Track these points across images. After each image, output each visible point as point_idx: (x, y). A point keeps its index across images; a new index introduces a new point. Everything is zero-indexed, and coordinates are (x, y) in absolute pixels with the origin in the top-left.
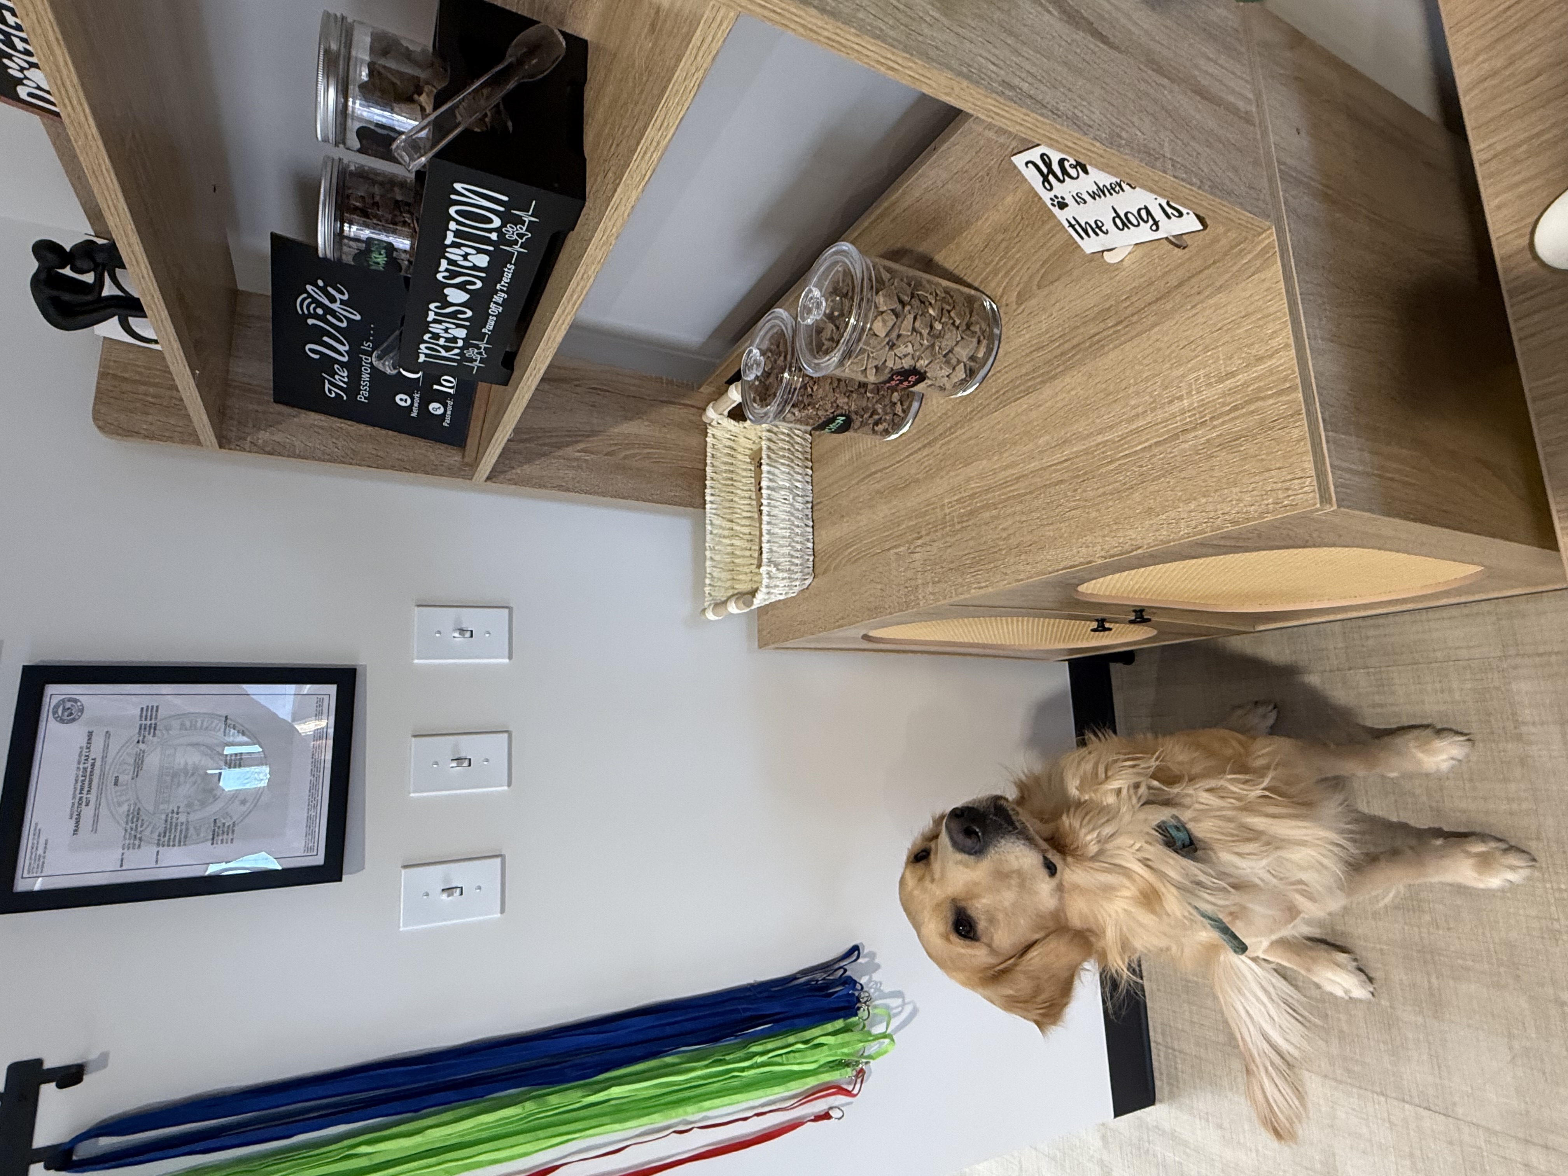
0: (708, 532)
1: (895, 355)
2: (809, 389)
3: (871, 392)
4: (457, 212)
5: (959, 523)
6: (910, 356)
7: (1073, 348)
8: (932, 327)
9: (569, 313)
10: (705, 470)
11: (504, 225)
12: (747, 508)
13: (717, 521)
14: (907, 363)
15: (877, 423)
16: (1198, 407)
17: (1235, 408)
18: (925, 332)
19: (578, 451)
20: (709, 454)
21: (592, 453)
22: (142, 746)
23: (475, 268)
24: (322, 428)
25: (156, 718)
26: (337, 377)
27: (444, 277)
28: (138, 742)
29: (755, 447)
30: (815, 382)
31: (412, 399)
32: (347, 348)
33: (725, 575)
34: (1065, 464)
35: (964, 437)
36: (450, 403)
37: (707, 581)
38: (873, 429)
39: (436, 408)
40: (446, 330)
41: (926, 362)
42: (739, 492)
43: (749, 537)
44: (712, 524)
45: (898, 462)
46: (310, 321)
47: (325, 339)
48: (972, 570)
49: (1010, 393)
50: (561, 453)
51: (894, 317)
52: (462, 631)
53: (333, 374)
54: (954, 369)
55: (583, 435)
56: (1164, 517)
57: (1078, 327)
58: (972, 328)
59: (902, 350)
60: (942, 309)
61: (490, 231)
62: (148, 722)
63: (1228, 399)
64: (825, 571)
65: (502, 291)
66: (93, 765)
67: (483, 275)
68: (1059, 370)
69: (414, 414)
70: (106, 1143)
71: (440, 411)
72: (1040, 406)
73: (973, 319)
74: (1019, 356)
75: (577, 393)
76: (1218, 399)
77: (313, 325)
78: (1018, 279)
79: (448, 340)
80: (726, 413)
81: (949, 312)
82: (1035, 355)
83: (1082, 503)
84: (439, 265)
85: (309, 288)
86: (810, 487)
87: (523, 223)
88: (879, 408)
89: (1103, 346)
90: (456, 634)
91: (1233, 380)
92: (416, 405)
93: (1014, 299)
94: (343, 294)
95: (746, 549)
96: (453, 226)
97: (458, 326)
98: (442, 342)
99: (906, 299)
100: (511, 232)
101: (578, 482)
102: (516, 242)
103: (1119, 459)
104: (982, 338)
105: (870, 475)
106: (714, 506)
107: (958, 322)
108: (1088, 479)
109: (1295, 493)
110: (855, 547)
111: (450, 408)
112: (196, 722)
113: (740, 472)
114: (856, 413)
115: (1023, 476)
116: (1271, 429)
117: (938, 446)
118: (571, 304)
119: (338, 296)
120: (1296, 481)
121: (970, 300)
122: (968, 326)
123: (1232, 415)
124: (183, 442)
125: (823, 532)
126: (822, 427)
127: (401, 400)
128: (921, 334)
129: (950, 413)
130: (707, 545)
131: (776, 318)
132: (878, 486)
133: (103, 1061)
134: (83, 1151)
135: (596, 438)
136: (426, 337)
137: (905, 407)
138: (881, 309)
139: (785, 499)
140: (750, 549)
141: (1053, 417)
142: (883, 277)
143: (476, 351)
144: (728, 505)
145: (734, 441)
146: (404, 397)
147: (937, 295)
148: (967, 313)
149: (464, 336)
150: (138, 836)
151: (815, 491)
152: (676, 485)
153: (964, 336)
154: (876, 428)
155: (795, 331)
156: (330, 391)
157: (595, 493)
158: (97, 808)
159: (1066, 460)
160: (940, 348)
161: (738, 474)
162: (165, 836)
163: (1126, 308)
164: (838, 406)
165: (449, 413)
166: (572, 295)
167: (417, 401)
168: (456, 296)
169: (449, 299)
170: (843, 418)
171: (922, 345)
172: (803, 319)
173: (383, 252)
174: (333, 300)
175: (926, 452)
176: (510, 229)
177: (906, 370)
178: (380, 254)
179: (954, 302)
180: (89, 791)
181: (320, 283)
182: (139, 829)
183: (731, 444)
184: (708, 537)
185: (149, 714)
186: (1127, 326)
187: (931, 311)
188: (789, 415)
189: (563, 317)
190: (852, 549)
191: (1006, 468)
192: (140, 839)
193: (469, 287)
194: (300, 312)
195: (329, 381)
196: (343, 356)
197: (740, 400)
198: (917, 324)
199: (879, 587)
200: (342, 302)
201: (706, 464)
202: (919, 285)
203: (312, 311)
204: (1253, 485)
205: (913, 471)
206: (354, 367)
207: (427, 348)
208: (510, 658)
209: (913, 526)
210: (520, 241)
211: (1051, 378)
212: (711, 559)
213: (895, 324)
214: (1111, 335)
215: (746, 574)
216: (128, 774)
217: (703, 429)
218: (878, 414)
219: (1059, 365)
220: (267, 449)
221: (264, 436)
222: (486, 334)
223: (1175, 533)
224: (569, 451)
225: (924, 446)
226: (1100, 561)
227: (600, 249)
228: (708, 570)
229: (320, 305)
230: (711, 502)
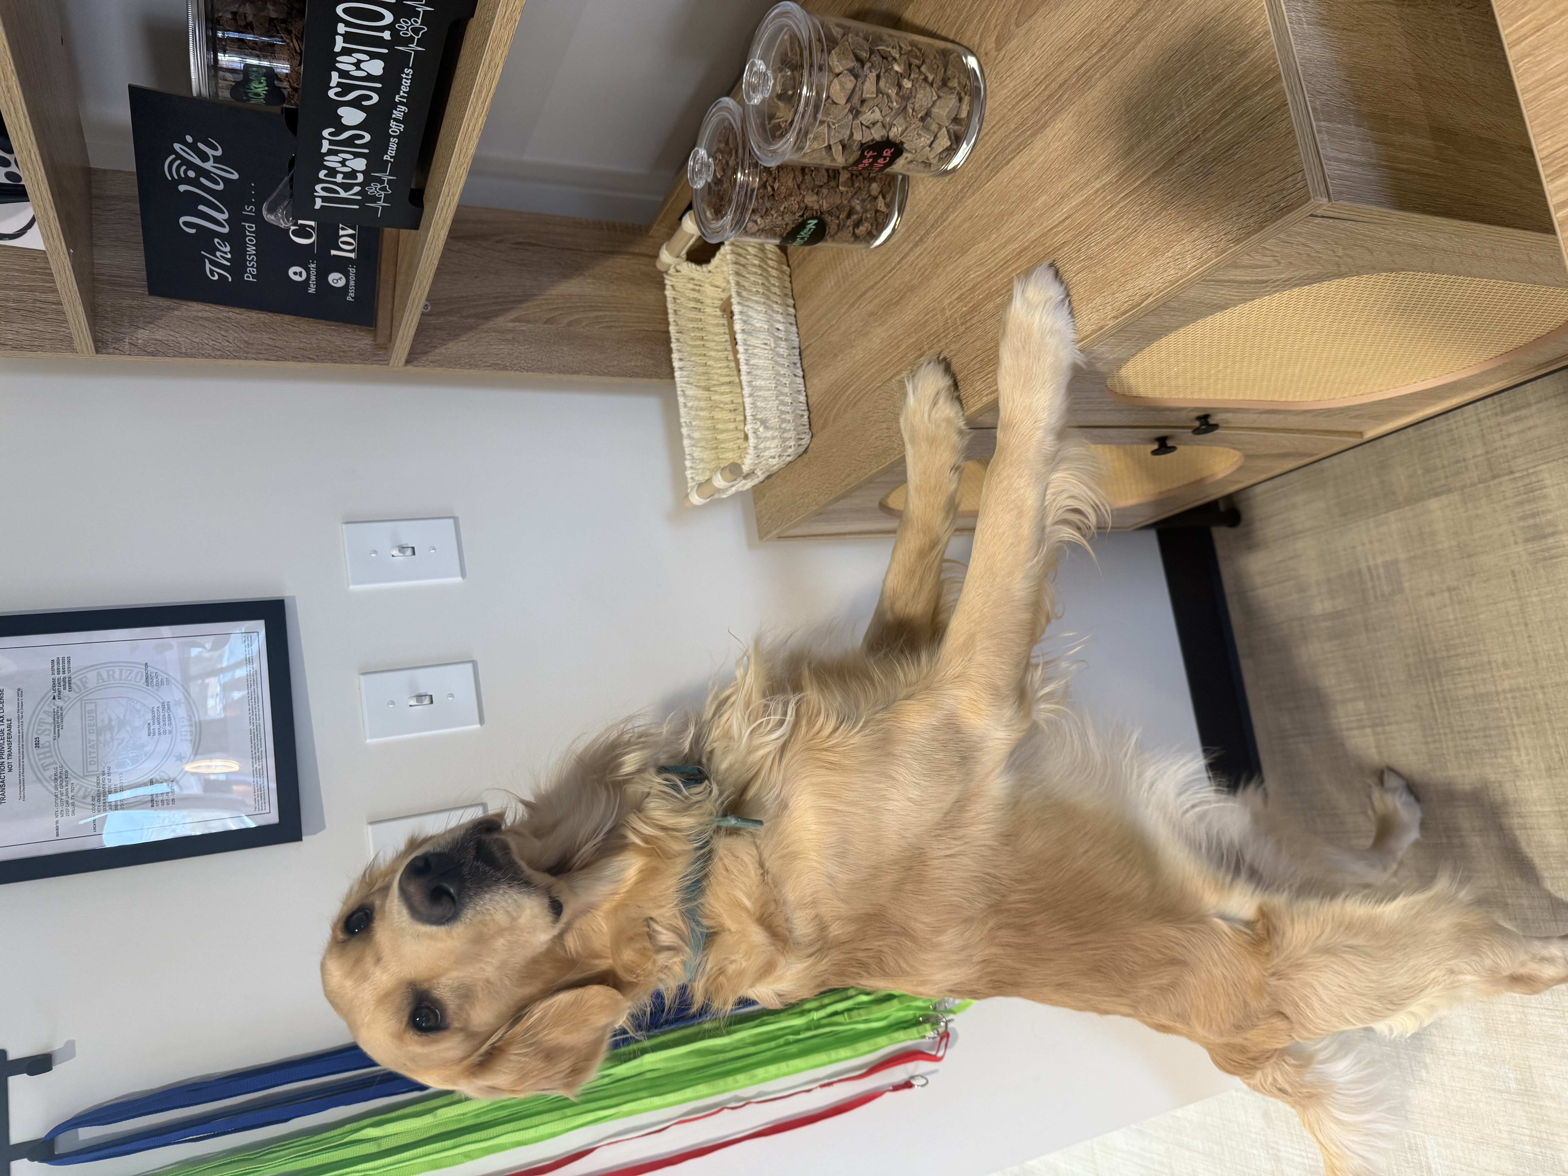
0: (681, 405)
1: (862, 124)
2: (769, 188)
3: (845, 185)
4: (345, 11)
5: (962, 324)
6: (879, 124)
7: (1060, 86)
8: (900, 86)
9: (480, 115)
10: (668, 332)
11: (396, 20)
12: (725, 371)
13: (691, 392)
14: (877, 134)
15: (857, 225)
16: (1190, 122)
17: (1225, 115)
18: (893, 92)
19: (513, 321)
20: (670, 311)
21: (529, 322)
22: (59, 702)
23: (370, 78)
24: (207, 319)
25: (69, 671)
26: (218, 254)
27: (336, 94)
28: (54, 698)
29: (724, 296)
30: (775, 179)
31: (308, 271)
32: (226, 216)
33: (706, 455)
34: (1067, 222)
35: (958, 221)
36: (352, 271)
37: (688, 464)
38: (854, 233)
39: (336, 279)
40: (343, 163)
41: (900, 129)
42: (713, 353)
43: (731, 407)
44: (684, 395)
45: (890, 272)
46: (182, 188)
47: (201, 207)
48: (981, 375)
49: (1000, 157)
50: (490, 325)
51: (852, 78)
52: (402, 549)
53: (213, 250)
54: (935, 137)
55: (514, 302)
56: (1170, 254)
57: (1062, 62)
58: (950, 84)
59: (868, 116)
60: (910, 65)
61: (382, 29)
62: (62, 676)
63: (1218, 106)
64: (824, 427)
65: (401, 103)
66: (9, 726)
67: (379, 85)
68: (1048, 116)
69: (312, 290)
70: (88, 1134)
71: (341, 283)
72: (1034, 162)
73: (949, 73)
74: (1005, 111)
75: (500, 251)
76: (1208, 108)
77: (186, 191)
78: (994, 21)
79: (346, 175)
80: (683, 253)
81: (919, 67)
82: (1023, 105)
83: (1087, 263)
84: (330, 78)
85: (177, 146)
86: (794, 329)
87: (417, 14)
88: (857, 204)
89: (1090, 78)
90: (395, 552)
91: (1219, 84)
92: (313, 278)
93: (993, 45)
94: (216, 149)
95: (729, 421)
96: (341, 28)
97: (356, 155)
98: (339, 178)
99: (864, 55)
100: (406, 27)
101: (517, 358)
102: (411, 40)
103: (1119, 202)
104: (963, 94)
105: (861, 296)
106: (685, 373)
107: (930, 78)
108: (1091, 234)
109: (1289, 191)
110: (853, 388)
111: (352, 277)
112: (114, 672)
113: (711, 329)
114: (830, 213)
115: (1025, 249)
116: (1260, 128)
117: (930, 240)
118: (480, 102)
119: (210, 152)
120: (1290, 179)
121: (944, 53)
122: (945, 82)
123: (1223, 123)
124: (54, 349)
125: (816, 381)
126: (792, 235)
127: (295, 273)
128: (888, 96)
129: (940, 197)
130: (682, 420)
131: (720, 109)
132: (870, 307)
133: (70, 1050)
134: (64, 1144)
135: (530, 304)
136: (322, 174)
137: (888, 200)
138: (837, 71)
139: (766, 344)
140: (735, 420)
141: (1048, 172)
142: (835, 34)
143: (379, 186)
144: (701, 369)
145: (699, 291)
146: (298, 269)
147: (901, 48)
148: (941, 66)
149: (363, 168)
150: (70, 801)
151: (802, 332)
152: (636, 353)
153: (941, 94)
154: (857, 231)
155: (744, 121)
156: (212, 271)
157: (539, 370)
158: (22, 773)
159: (1066, 218)
160: (913, 110)
161: (709, 332)
162: (99, 800)
163: (1108, 28)
164: (806, 207)
165: (352, 283)
166: (480, 92)
167: (313, 272)
168: (351, 116)
169: (344, 121)
170: (815, 221)
171: (891, 109)
172: (750, 99)
173: (263, 79)
174: (204, 157)
175: (918, 250)
176: (404, 25)
177: (877, 142)
178: (261, 83)
179: (923, 55)
180: (9, 755)
181: (189, 139)
182: (70, 795)
183: (696, 295)
184: (682, 411)
185: (61, 665)
186: (1111, 49)
187: (896, 68)
188: (750, 224)
189: (474, 120)
190: (849, 391)
191: (1004, 246)
192: (73, 804)
193: (364, 103)
194: (170, 178)
195: (210, 260)
196: (223, 226)
197: (699, 234)
198: (882, 84)
199: (884, 425)
200: (217, 159)
201: (668, 324)
202: (879, 40)
203: (183, 176)
204: (1251, 195)
205: (907, 278)
206: (236, 239)
207: (323, 189)
208: (463, 574)
209: (914, 342)
210: (416, 37)
211: (1040, 129)
212: (689, 437)
213: (855, 86)
214: (1097, 62)
215: (733, 450)
216: (49, 735)
217: (658, 281)
218: (857, 213)
219: (1047, 111)
220: (150, 350)
221: (142, 335)
222: (388, 161)
223: (1182, 269)
224: (502, 322)
225: (916, 245)
226: (1112, 323)
227: (505, 29)
228: (687, 450)
229: (191, 166)
230: (681, 369)
